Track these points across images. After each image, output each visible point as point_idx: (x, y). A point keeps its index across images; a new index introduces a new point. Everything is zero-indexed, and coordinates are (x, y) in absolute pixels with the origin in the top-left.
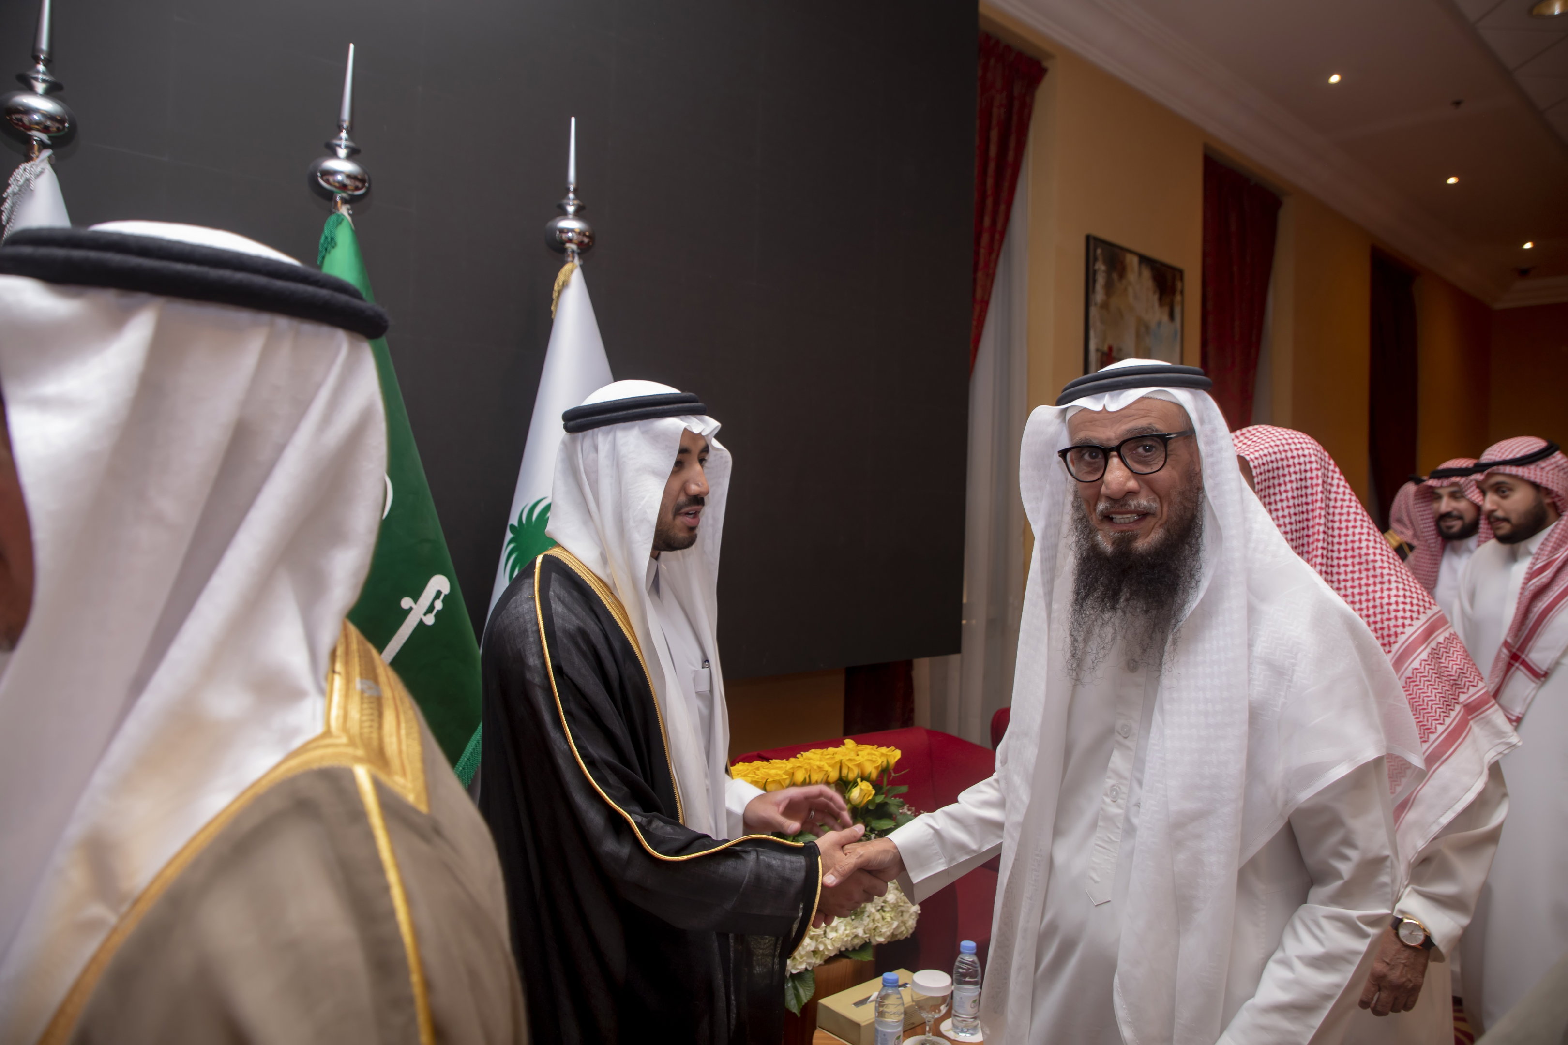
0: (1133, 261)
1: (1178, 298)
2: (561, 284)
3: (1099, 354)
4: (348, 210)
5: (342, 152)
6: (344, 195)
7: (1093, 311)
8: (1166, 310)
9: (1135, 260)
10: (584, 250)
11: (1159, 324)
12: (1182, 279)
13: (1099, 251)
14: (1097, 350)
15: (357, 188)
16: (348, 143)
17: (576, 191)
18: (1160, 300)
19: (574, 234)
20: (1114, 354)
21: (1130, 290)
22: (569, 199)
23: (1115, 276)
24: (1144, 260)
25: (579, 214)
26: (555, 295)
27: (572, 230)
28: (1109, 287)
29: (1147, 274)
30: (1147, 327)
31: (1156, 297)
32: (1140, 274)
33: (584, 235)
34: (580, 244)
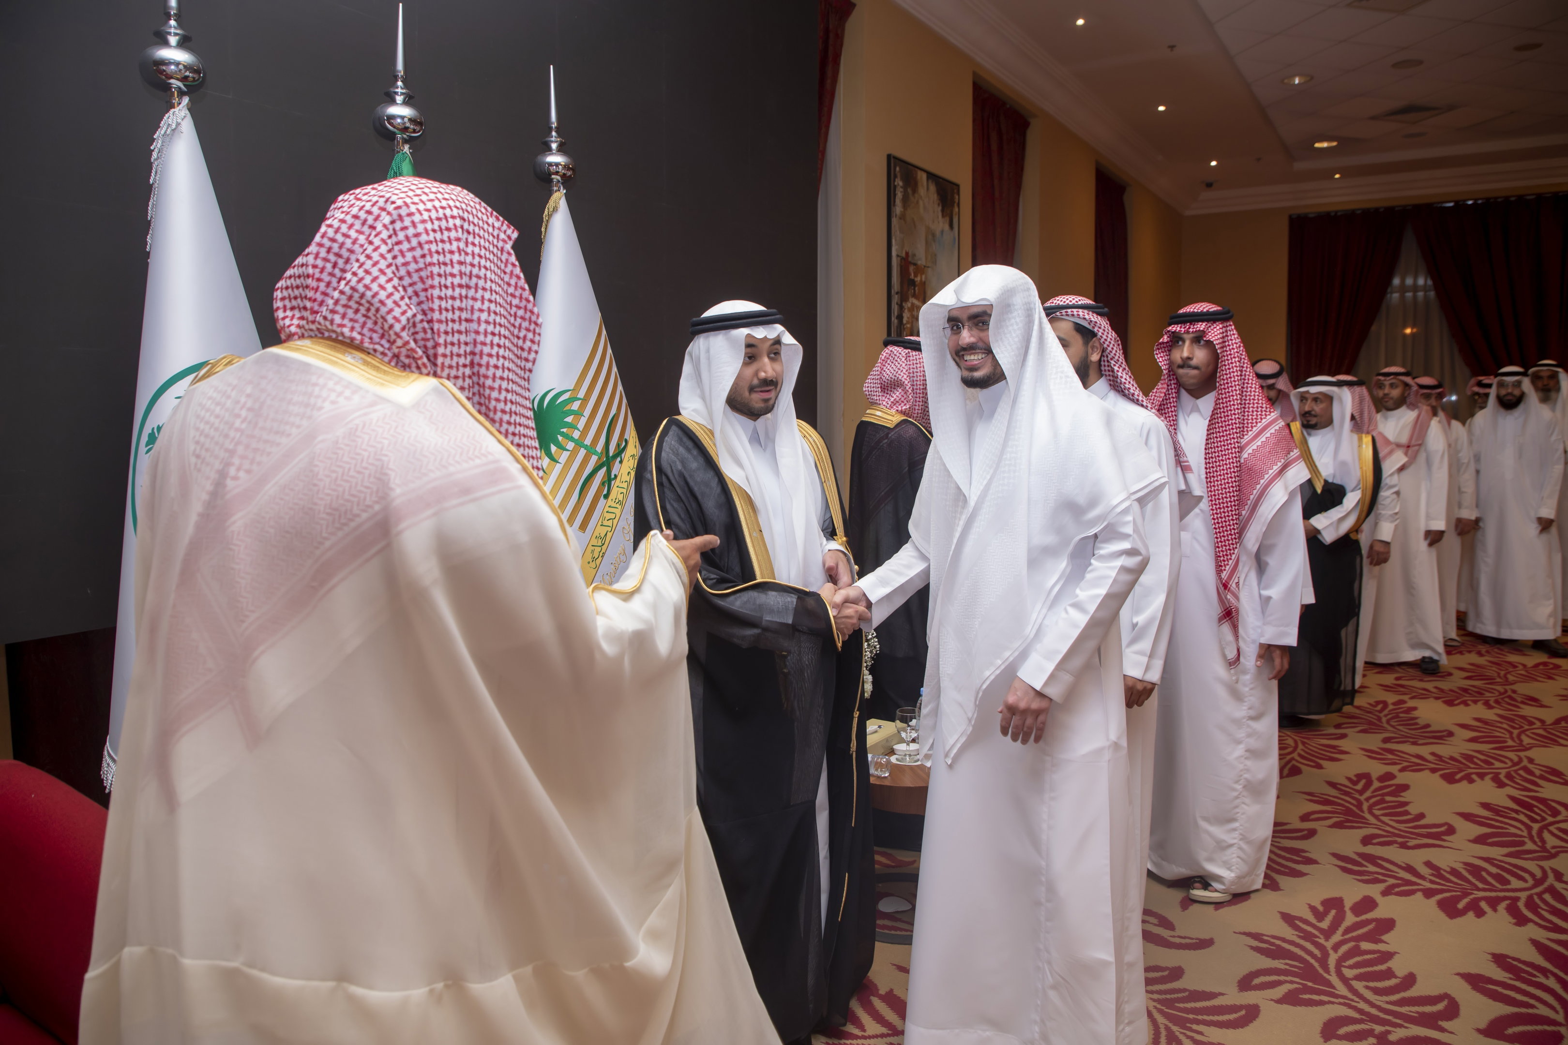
0: (922, 177)
1: (956, 209)
2: (551, 210)
3: (899, 258)
4: (410, 148)
5: (399, 99)
6: (405, 136)
7: (894, 221)
8: (947, 219)
9: (924, 176)
10: (566, 181)
11: (942, 232)
12: (959, 195)
13: (898, 169)
14: (898, 256)
15: (414, 131)
16: (404, 91)
17: (558, 130)
18: (943, 211)
19: (560, 167)
20: (910, 259)
21: (921, 203)
22: (552, 137)
23: (909, 190)
24: (931, 176)
25: (561, 149)
26: (545, 218)
27: (557, 165)
28: (905, 200)
29: (933, 188)
30: (934, 235)
31: (940, 208)
32: (928, 189)
33: (569, 169)
34: (564, 176)
